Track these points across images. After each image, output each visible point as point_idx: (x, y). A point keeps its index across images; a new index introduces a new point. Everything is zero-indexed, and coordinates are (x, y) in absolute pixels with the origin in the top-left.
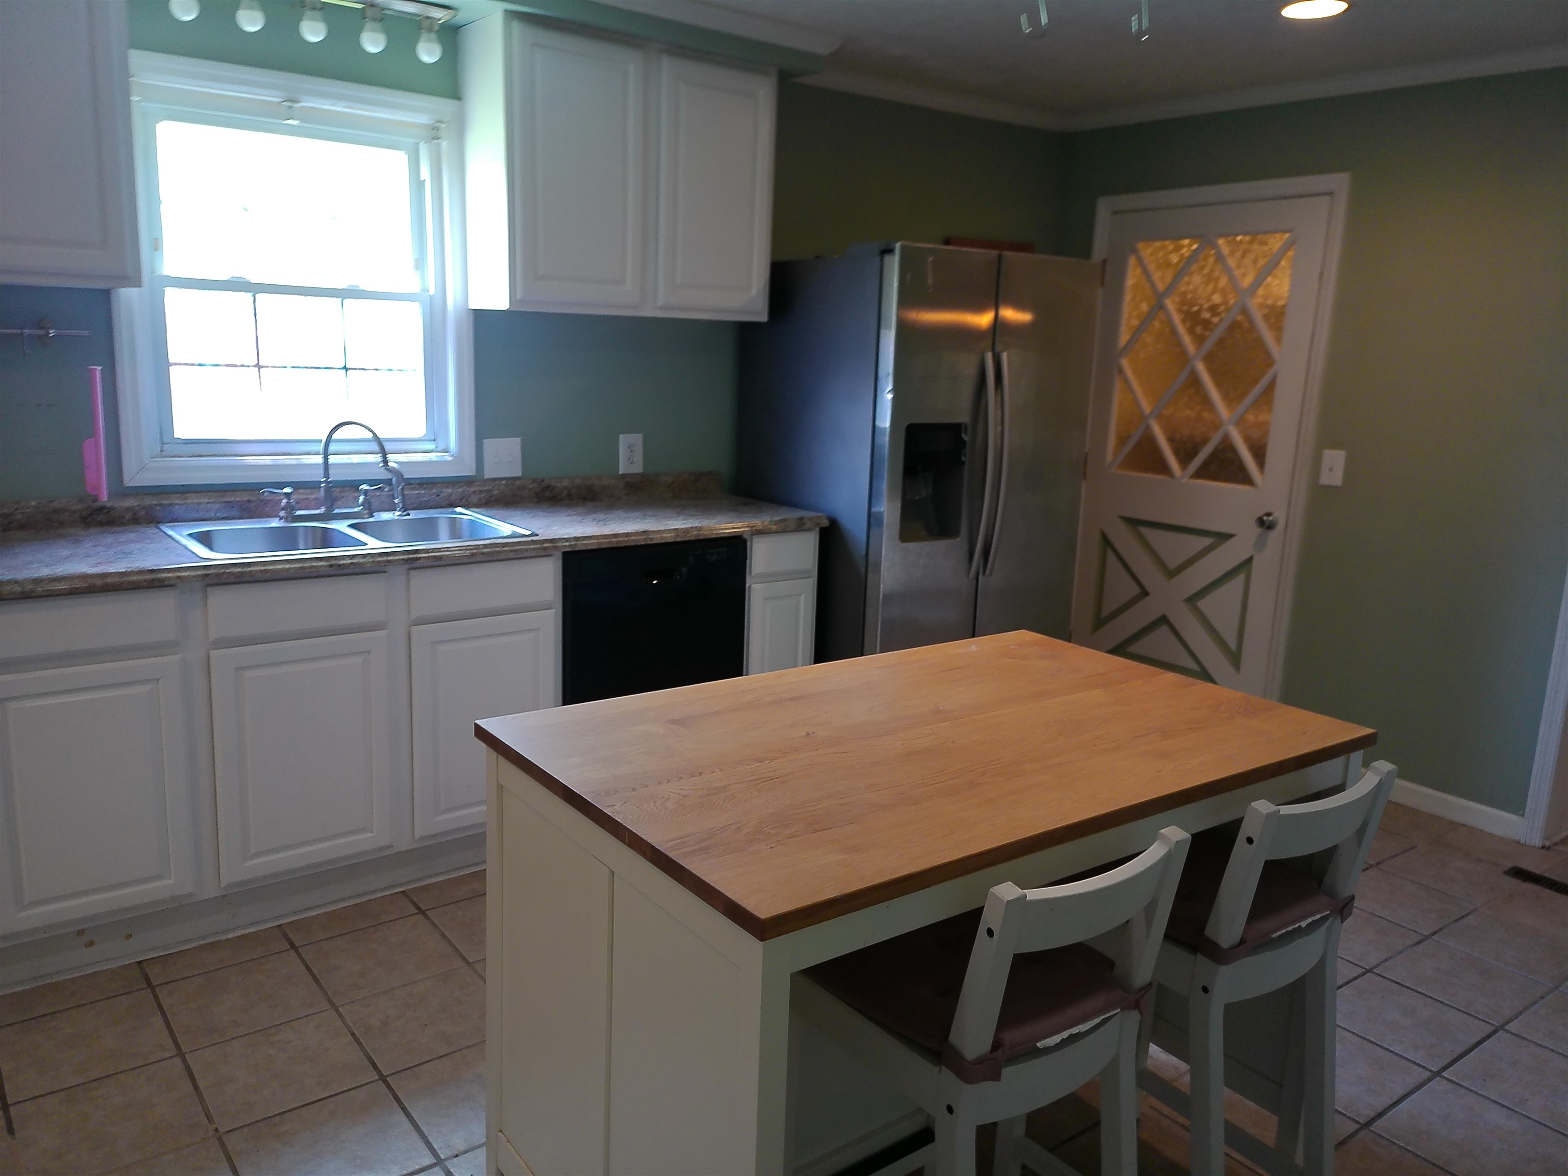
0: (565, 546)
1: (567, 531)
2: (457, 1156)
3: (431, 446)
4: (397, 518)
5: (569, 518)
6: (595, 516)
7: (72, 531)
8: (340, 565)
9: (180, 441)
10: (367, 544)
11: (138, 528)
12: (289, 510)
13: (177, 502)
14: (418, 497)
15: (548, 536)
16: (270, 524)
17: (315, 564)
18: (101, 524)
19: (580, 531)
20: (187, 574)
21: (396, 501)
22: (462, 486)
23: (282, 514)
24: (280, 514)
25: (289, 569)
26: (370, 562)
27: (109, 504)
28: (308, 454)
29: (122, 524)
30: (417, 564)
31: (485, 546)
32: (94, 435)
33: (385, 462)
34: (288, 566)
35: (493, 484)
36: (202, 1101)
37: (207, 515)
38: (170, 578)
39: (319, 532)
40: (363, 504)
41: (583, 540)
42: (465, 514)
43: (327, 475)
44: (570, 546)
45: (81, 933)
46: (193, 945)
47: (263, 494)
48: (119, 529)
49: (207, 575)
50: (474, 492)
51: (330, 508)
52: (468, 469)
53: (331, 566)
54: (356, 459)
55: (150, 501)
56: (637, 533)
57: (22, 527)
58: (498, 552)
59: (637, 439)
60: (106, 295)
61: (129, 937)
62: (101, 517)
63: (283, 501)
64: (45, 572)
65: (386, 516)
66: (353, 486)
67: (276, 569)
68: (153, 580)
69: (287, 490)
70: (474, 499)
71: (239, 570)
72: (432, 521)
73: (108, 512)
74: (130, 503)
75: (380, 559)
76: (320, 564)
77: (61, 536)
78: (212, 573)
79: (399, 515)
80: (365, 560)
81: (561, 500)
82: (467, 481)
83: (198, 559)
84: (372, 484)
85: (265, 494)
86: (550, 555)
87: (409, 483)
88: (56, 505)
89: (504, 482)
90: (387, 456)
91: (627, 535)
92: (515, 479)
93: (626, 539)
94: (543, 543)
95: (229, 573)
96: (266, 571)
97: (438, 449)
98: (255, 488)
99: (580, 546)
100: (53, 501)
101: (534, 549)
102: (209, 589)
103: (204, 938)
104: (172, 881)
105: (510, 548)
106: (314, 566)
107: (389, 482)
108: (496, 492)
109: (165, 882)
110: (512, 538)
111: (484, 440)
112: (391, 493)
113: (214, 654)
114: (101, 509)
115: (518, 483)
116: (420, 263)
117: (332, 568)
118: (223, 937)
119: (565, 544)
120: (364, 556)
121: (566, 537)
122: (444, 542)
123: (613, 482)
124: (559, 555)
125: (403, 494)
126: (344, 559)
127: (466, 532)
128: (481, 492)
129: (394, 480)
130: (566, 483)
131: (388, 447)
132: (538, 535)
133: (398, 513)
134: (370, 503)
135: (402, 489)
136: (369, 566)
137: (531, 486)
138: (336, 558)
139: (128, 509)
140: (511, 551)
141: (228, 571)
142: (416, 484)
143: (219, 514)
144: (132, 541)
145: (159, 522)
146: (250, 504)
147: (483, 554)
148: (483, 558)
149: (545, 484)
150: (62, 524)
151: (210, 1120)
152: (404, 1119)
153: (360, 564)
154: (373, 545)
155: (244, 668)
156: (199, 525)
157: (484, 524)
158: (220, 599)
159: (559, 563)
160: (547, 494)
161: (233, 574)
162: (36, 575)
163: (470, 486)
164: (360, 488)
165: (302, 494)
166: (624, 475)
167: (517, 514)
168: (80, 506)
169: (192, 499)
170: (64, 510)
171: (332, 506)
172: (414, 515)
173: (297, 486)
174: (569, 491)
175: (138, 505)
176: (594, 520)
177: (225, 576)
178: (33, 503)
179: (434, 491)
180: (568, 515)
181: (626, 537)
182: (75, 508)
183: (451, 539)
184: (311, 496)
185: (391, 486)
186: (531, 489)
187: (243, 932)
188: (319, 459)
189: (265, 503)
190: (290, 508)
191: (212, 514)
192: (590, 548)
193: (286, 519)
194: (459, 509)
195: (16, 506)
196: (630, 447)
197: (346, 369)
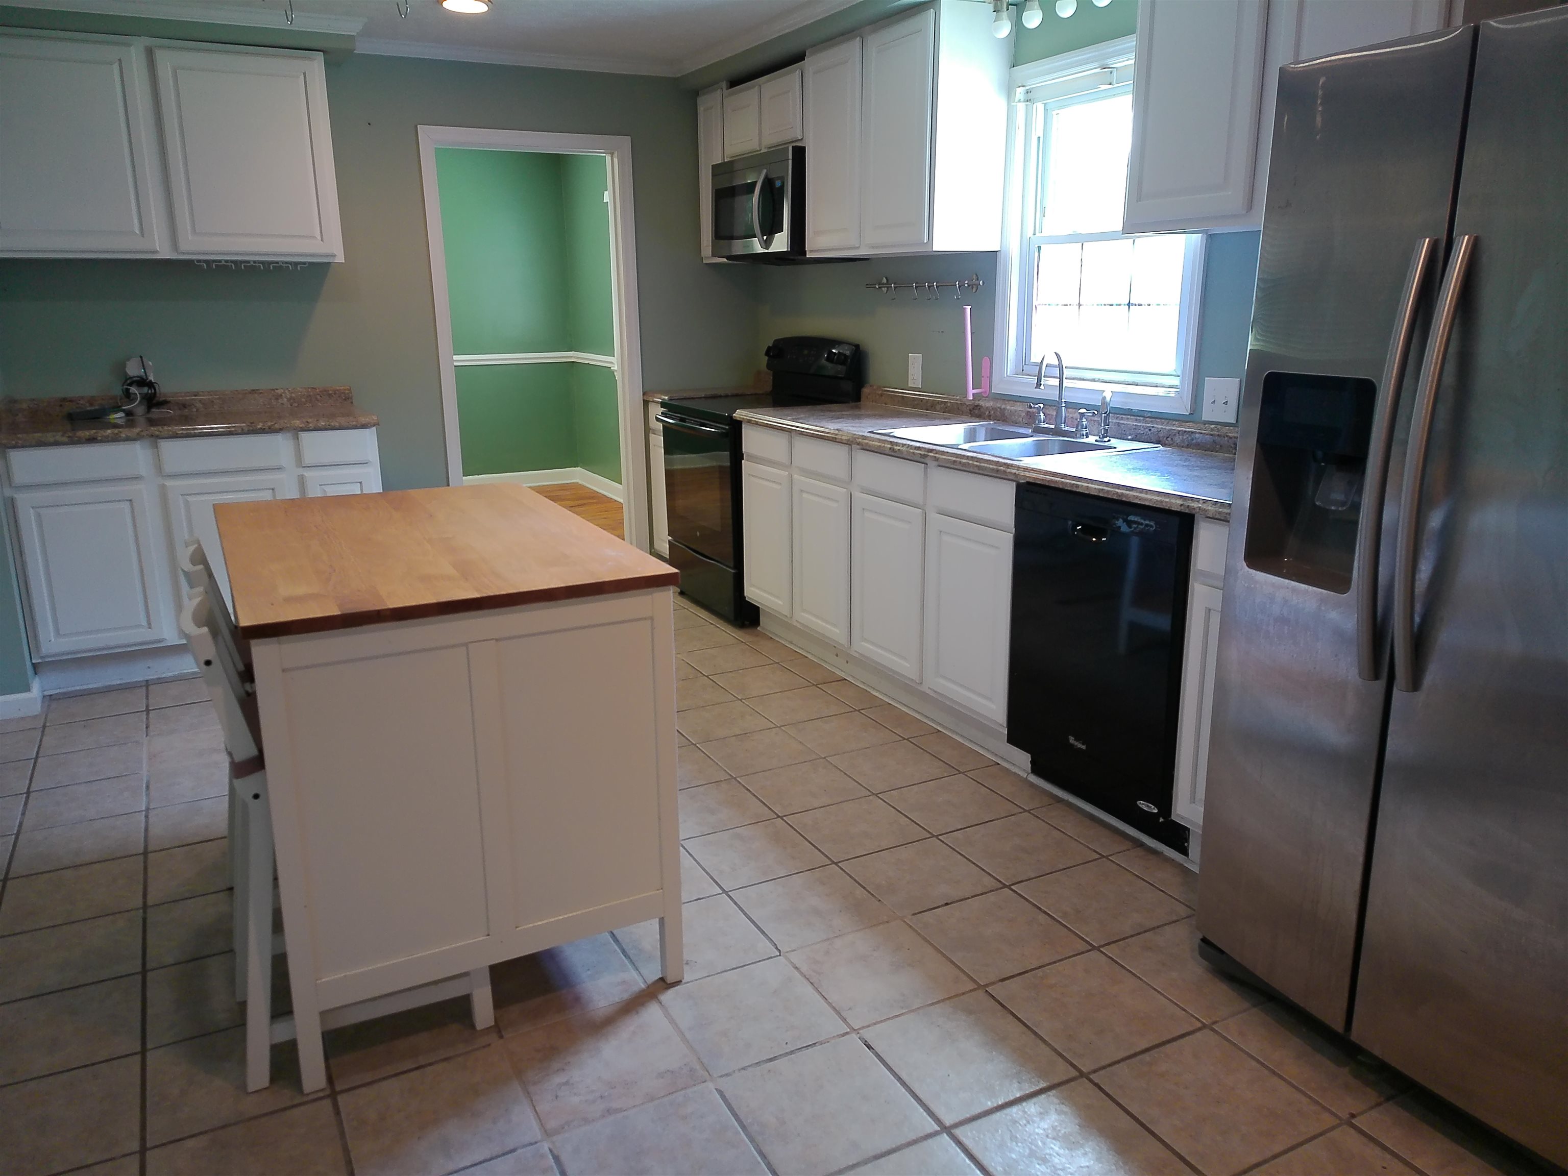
9: (1027, 362)
41: (1029, 472)
52: (1183, 408)
69: (1040, 406)
93: (1059, 480)
102: (858, 451)
111: (1206, 378)
197: (1129, 304)
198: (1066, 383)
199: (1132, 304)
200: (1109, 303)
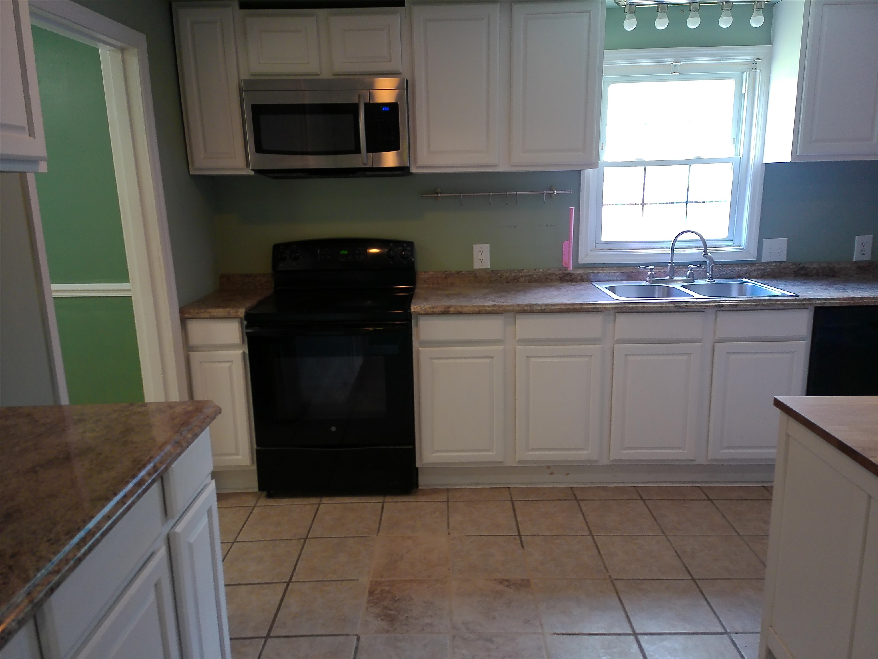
0: (817, 303)
1: (819, 294)
2: (737, 633)
3: (730, 243)
4: (707, 283)
5: (818, 287)
6: (837, 286)
7: (556, 284)
8: (680, 307)
9: (604, 242)
10: (693, 296)
11: (583, 283)
12: (651, 277)
13: (601, 272)
14: (720, 272)
15: (807, 297)
16: (642, 284)
17: (667, 305)
18: (568, 281)
19: (828, 295)
20: (608, 306)
21: (708, 274)
22: (747, 266)
23: (648, 279)
24: (647, 279)
25: (655, 307)
26: (697, 306)
27: (572, 272)
28: (663, 248)
29: (576, 282)
30: (723, 308)
31: (765, 301)
32: (569, 240)
33: (706, 252)
34: (654, 305)
35: (767, 265)
36: (603, 560)
37: (612, 279)
38: (601, 308)
39: (666, 289)
40: (689, 275)
41: (830, 300)
42: (749, 283)
43: (672, 259)
44: (821, 303)
45: (549, 467)
46: (595, 485)
47: (640, 269)
48: (575, 283)
49: (617, 307)
50: (754, 270)
51: (672, 277)
52: (752, 256)
53: (676, 307)
54: (687, 251)
55: (588, 271)
56: (868, 298)
57: (536, 281)
58: (773, 304)
59: (869, 238)
60: (579, 173)
61: (568, 474)
62: (568, 278)
63: (649, 272)
64: (549, 302)
65: (701, 282)
66: (685, 265)
67: (649, 307)
68: (594, 308)
69: (651, 267)
70: (754, 274)
71: (632, 306)
72: (728, 286)
73: (571, 276)
74: (580, 271)
75: (702, 304)
76: (670, 305)
77: (551, 286)
78: (620, 307)
79: (708, 282)
80: (694, 304)
81: (811, 276)
82: (751, 263)
83: (613, 299)
84: (694, 265)
85: (641, 268)
86: (807, 309)
87: (716, 264)
88: (550, 271)
89: (774, 264)
90: (707, 249)
91: (861, 299)
92: (781, 262)
93: (861, 301)
94: (803, 301)
95: (627, 307)
96: (644, 307)
97: (735, 245)
98: (636, 266)
99: (828, 304)
100: (549, 270)
101: (796, 304)
102: (617, 314)
103: (600, 483)
104: (589, 452)
105: (781, 303)
106: (667, 306)
107: (705, 263)
108: (768, 270)
109: (585, 452)
110: (780, 297)
111: (764, 239)
112: (706, 269)
113: (617, 346)
114: (568, 274)
115: (783, 265)
116: (735, 141)
117: (676, 308)
118: (608, 485)
119: (817, 302)
120: (693, 302)
121: (818, 298)
122: (734, 297)
123: (849, 265)
124: (812, 309)
125: (712, 270)
126: (682, 304)
127: (748, 293)
128: (759, 269)
129: (708, 262)
130: (815, 266)
131: (708, 244)
132: (799, 296)
133: (708, 280)
134: (693, 275)
135: (712, 267)
136: (695, 308)
137: (791, 267)
138: (678, 302)
139: (579, 274)
140: (781, 304)
141: (626, 306)
142: (720, 265)
143: (618, 278)
144: (582, 290)
145: (591, 281)
146: (632, 274)
147: (763, 305)
148: (764, 308)
149: (800, 266)
150: (552, 280)
151: (608, 571)
152: (705, 603)
153: (691, 306)
154: (697, 296)
155: (630, 355)
156: (609, 283)
157: (763, 289)
158: (622, 319)
159: (812, 314)
160: (802, 272)
161: (629, 308)
162: (546, 303)
163: (752, 266)
164: (689, 266)
165: (658, 269)
166: (856, 262)
167: (782, 283)
168: (560, 272)
169: (607, 271)
170: (553, 274)
171: (673, 276)
172: (717, 282)
173: (656, 265)
174: (817, 271)
175: (584, 273)
176: (836, 289)
177: (625, 309)
178: (541, 270)
179: (730, 268)
180: (818, 285)
181: (861, 300)
182: (557, 273)
183: (739, 296)
184: (662, 270)
185: (706, 266)
186: (791, 269)
187: (617, 485)
188: (669, 251)
189: (639, 273)
190: (652, 276)
191: (615, 279)
192: (834, 305)
193: (650, 282)
194: (744, 280)
195: (534, 271)
196: (863, 244)
197: (687, 202)
198: (676, 251)
199: (690, 202)
200: (670, 202)
